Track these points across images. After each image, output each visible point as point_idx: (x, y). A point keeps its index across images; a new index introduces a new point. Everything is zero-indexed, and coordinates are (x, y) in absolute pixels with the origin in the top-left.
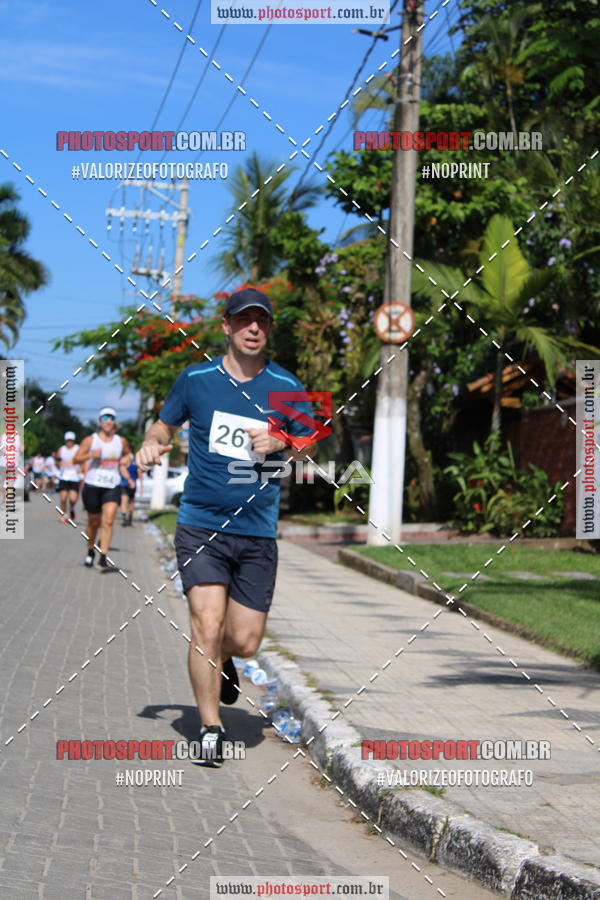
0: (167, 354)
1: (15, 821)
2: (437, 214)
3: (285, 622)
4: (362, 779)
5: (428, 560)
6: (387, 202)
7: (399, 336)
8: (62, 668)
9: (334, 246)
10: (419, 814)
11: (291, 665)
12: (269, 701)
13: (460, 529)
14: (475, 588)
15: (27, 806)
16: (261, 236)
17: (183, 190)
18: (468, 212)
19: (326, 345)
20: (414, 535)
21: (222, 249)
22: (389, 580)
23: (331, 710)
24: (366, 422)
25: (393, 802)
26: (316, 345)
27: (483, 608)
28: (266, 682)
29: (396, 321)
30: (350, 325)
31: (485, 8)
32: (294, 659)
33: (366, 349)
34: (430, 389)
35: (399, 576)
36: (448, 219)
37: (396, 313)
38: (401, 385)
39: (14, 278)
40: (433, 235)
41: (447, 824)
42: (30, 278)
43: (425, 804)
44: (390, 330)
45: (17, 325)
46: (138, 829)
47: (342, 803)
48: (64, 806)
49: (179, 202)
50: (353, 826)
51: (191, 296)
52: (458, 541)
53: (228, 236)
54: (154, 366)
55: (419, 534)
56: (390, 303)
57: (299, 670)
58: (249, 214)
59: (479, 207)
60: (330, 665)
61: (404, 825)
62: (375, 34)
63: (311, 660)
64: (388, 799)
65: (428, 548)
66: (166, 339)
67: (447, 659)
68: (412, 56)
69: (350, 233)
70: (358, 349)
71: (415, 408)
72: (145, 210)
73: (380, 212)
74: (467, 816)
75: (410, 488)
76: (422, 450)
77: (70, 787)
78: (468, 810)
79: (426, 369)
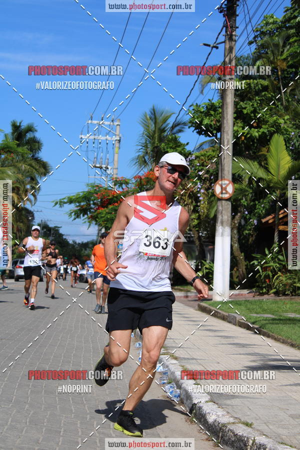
0: (111, 207)
1: (37, 442)
2: (245, 135)
3: (172, 340)
4: (211, 419)
5: (243, 308)
6: (219, 129)
7: (227, 196)
8: (60, 364)
9: (193, 151)
10: (240, 436)
11: (174, 361)
12: (164, 380)
13: (259, 292)
14: (267, 322)
15: (43, 434)
16: (157, 147)
17: (117, 125)
18: (260, 133)
19: (190, 201)
20: (236, 295)
21: (137, 154)
22: (224, 318)
23: (194, 384)
24: (211, 240)
25: (227, 430)
26: (185, 201)
27: (271, 331)
28: (162, 370)
29: (225, 188)
30: (202, 191)
31: (267, 32)
32: (176, 358)
33: (210, 203)
34: (243, 222)
35: (229, 316)
36: (250, 136)
37: (225, 184)
38: (228, 220)
39: (34, 170)
40: (243, 145)
41: (254, 441)
42: (42, 170)
43: (243, 431)
44: (222, 193)
45: (36, 194)
46: (99, 445)
47: (201, 431)
48: (61, 434)
49: (116, 131)
50: (207, 442)
51: (122, 177)
52: (258, 298)
53: (141, 147)
54: (105, 212)
55: (239, 294)
56: (222, 180)
57: (179, 364)
58: (151, 137)
59: (266, 131)
60: (194, 361)
61: (233, 441)
62: (212, 46)
63: (185, 359)
64: (224, 428)
65: (243, 302)
66: (110, 199)
67: (253, 358)
68: (230, 56)
69: (201, 145)
70: (206, 203)
71: (235, 231)
72: (98, 136)
73: (216, 134)
74: (264, 436)
75: (234, 272)
76: (240, 253)
77: (64, 424)
78: (265, 433)
79: (240, 212)
